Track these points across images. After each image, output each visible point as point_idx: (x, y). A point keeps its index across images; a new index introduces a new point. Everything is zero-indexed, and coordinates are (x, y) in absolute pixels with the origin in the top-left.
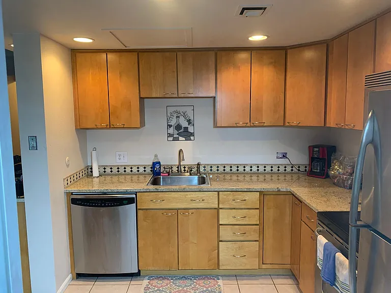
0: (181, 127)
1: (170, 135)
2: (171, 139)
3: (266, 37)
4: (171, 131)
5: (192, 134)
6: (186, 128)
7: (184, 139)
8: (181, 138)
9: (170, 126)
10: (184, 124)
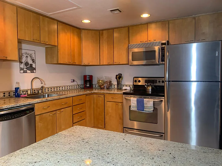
0: (29, 63)
1: (21, 69)
2: (22, 71)
3: (90, 21)
4: (22, 66)
5: (35, 69)
6: (31, 65)
7: (30, 72)
8: (28, 71)
9: (22, 63)
10: (30, 62)
